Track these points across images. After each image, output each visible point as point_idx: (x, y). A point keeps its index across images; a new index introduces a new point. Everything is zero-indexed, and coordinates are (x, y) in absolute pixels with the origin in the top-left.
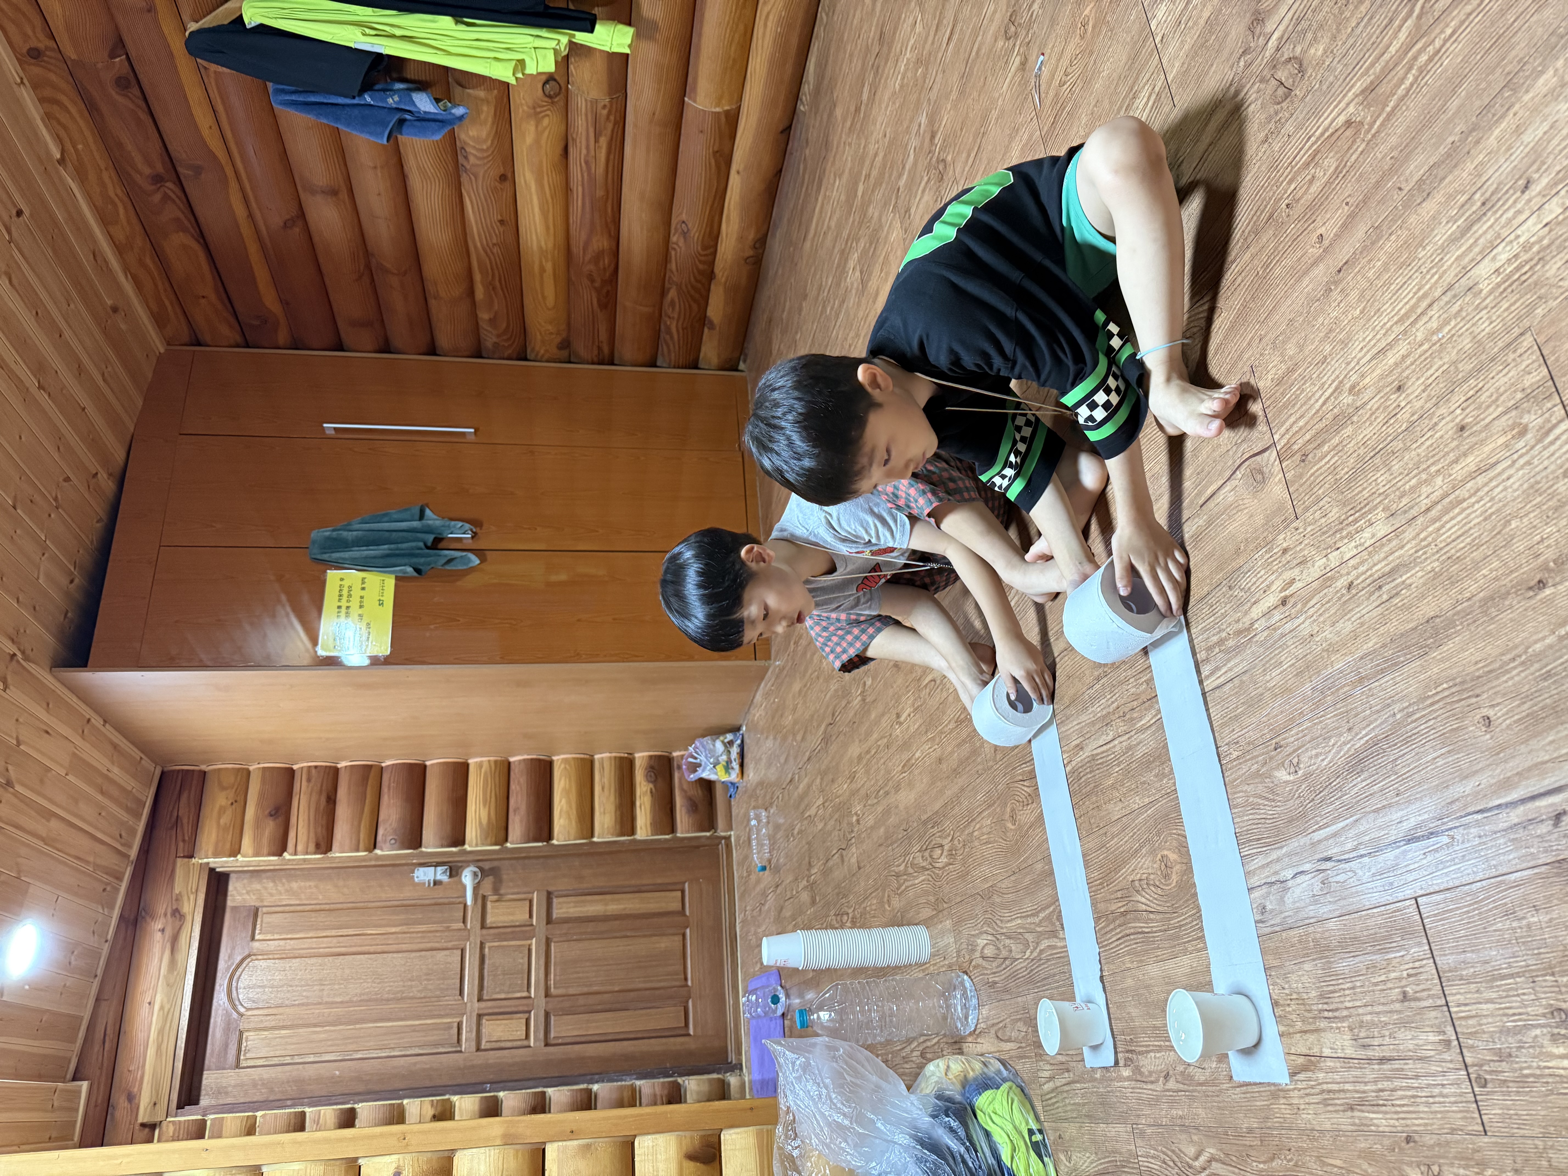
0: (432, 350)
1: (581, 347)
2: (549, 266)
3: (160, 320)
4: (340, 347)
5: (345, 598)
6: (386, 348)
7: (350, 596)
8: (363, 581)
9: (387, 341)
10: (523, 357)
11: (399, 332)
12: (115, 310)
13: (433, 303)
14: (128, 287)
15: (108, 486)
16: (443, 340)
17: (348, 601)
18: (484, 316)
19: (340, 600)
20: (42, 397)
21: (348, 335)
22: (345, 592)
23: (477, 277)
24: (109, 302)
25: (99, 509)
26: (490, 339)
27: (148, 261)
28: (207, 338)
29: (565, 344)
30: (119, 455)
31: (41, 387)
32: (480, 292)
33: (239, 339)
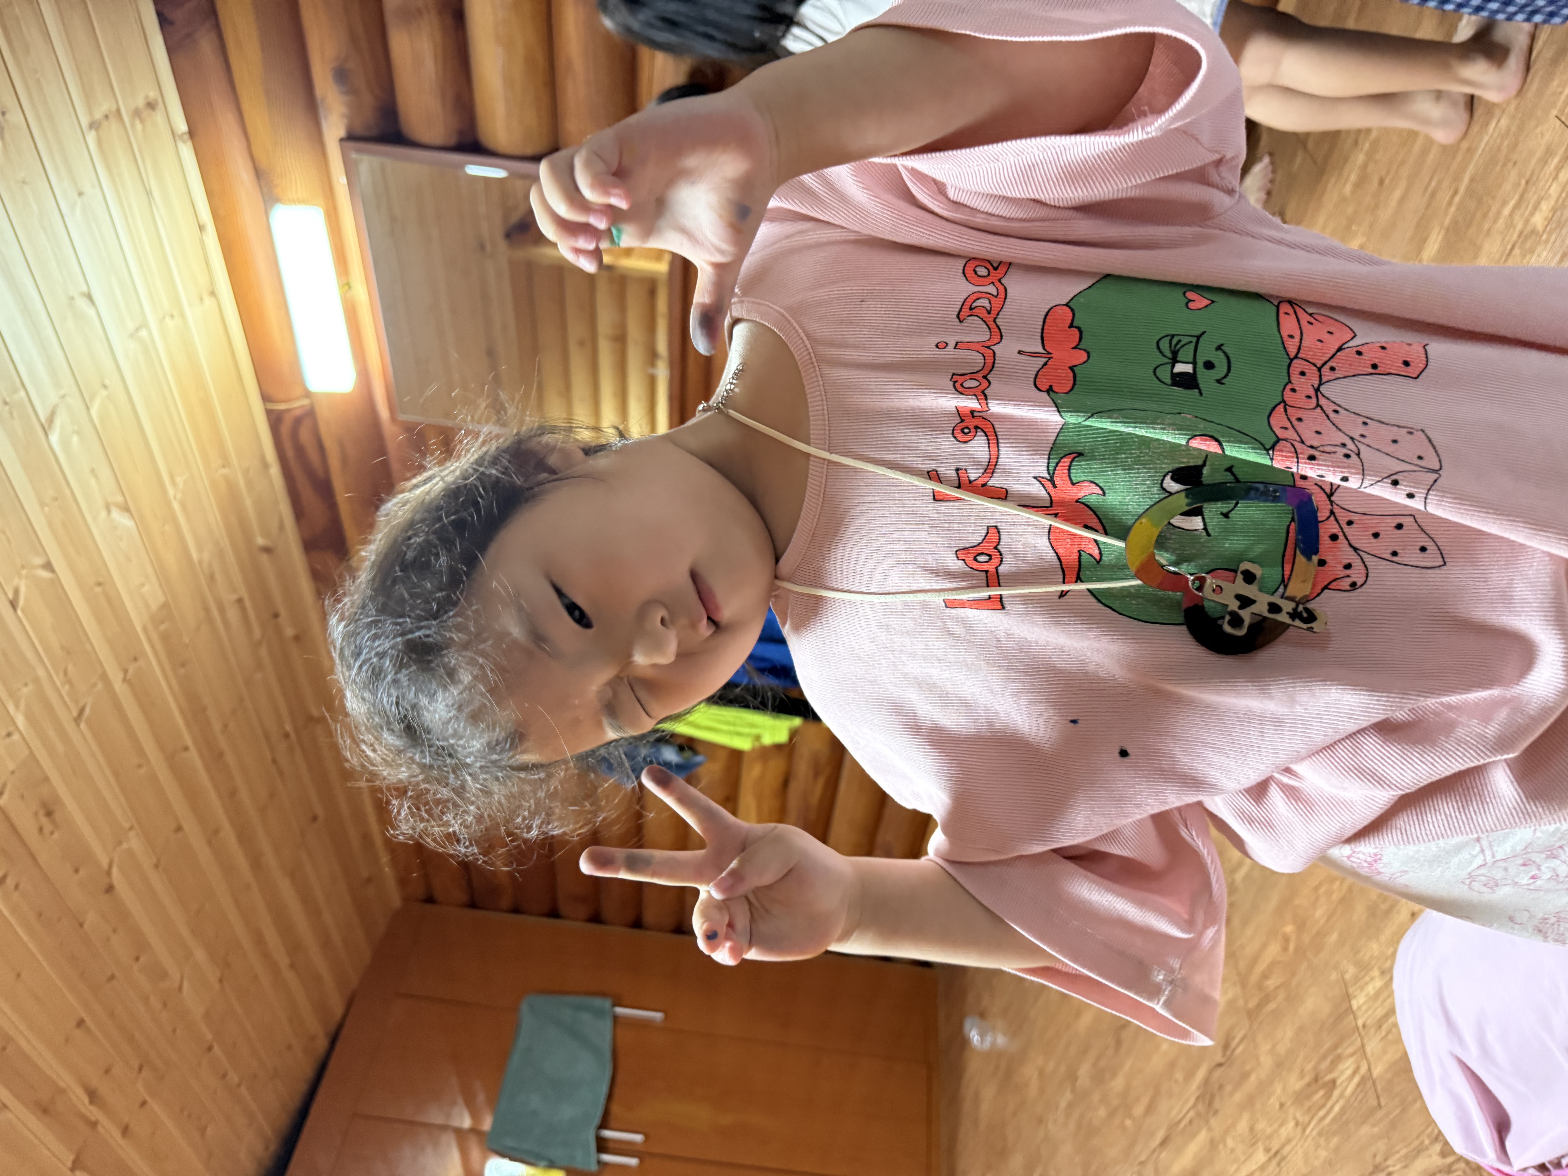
0: (637, 922)
4: (554, 913)
6: (595, 918)
9: (598, 911)
15: (322, 1043)
16: (650, 915)
20: (290, 976)
21: (564, 908)
24: (366, 876)
28: (438, 896)
30: (338, 1010)
31: (291, 965)
33: (467, 900)
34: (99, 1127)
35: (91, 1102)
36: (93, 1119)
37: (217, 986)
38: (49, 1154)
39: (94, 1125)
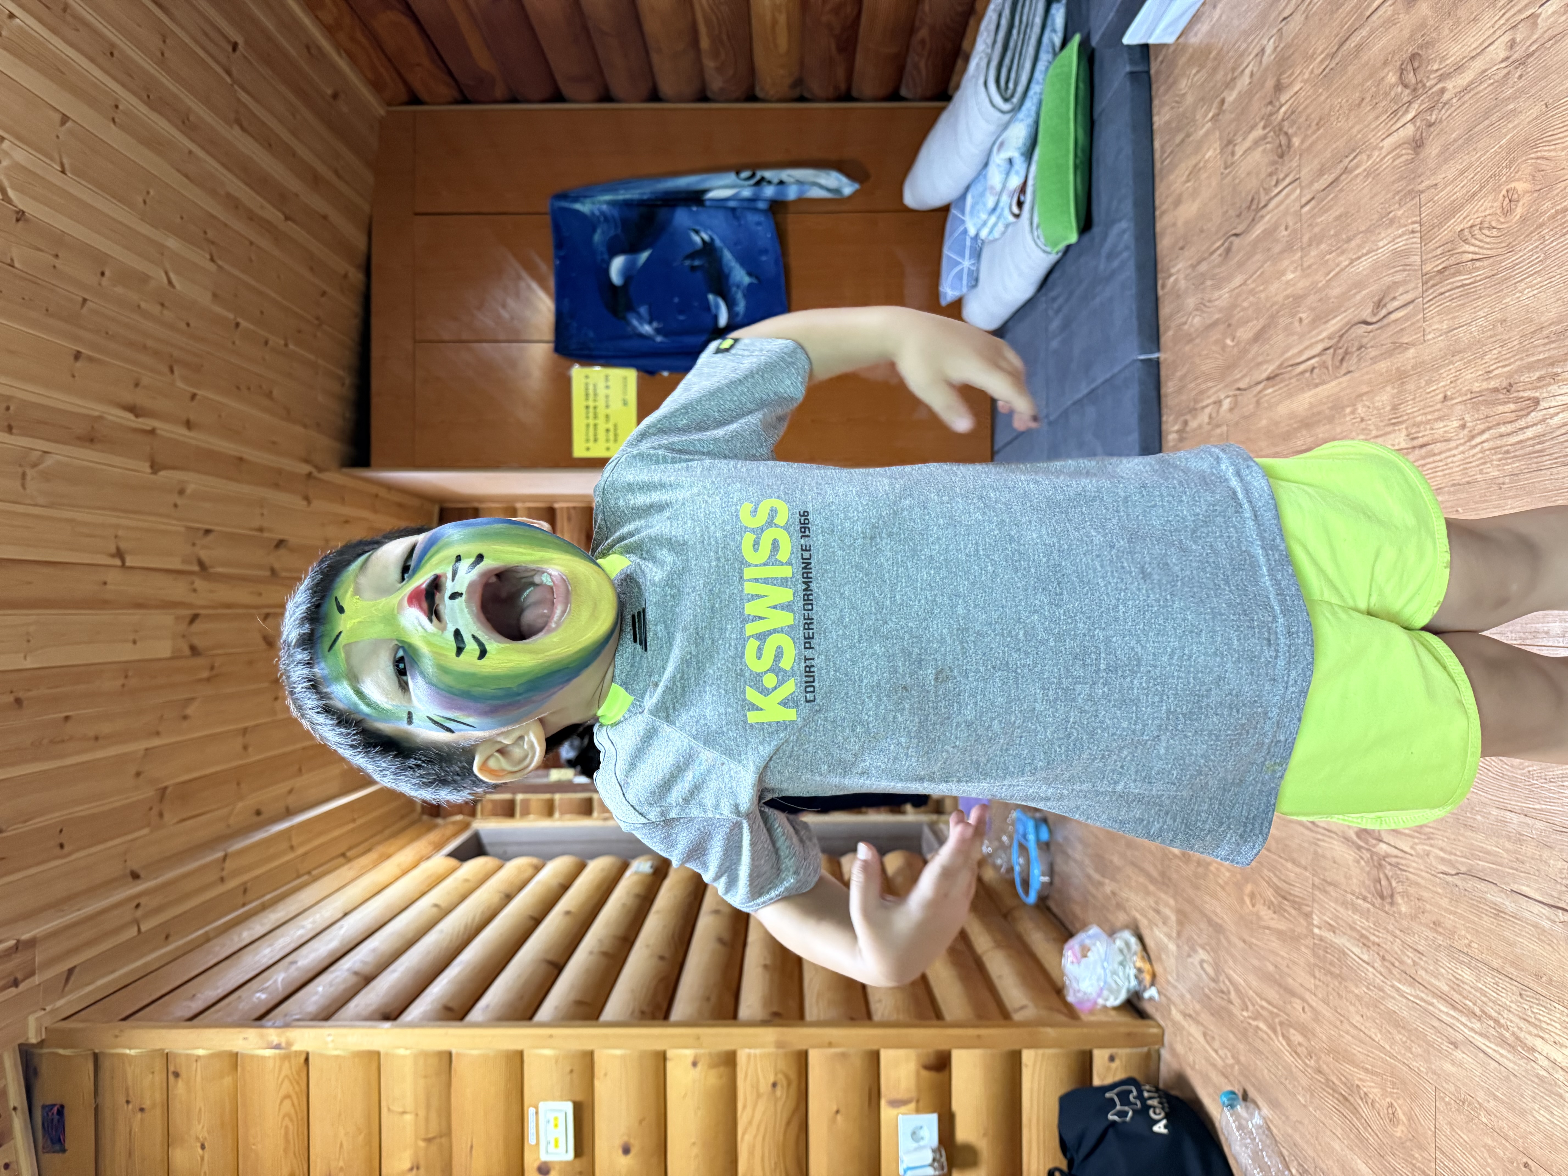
0: (655, 96)
1: (815, 86)
2: (782, 19)
3: (377, 85)
4: (558, 97)
5: (591, 397)
6: (607, 97)
7: (595, 395)
8: (607, 378)
9: (606, 88)
10: (752, 97)
11: (618, 84)
12: (335, 96)
13: (655, 58)
14: (343, 64)
15: (356, 277)
16: (666, 87)
17: (595, 400)
18: (710, 64)
19: (587, 399)
20: (290, 228)
21: (567, 89)
22: (591, 391)
23: (703, 29)
24: (329, 92)
25: (351, 305)
26: (716, 83)
27: (359, 36)
28: (423, 94)
29: (799, 82)
30: (360, 242)
31: (287, 218)
32: (705, 43)
33: (456, 94)
34: (159, 432)
35: (137, 416)
36: (149, 428)
37: (212, 267)
38: (119, 470)
39: (152, 432)
